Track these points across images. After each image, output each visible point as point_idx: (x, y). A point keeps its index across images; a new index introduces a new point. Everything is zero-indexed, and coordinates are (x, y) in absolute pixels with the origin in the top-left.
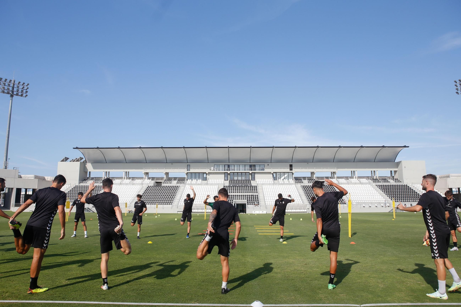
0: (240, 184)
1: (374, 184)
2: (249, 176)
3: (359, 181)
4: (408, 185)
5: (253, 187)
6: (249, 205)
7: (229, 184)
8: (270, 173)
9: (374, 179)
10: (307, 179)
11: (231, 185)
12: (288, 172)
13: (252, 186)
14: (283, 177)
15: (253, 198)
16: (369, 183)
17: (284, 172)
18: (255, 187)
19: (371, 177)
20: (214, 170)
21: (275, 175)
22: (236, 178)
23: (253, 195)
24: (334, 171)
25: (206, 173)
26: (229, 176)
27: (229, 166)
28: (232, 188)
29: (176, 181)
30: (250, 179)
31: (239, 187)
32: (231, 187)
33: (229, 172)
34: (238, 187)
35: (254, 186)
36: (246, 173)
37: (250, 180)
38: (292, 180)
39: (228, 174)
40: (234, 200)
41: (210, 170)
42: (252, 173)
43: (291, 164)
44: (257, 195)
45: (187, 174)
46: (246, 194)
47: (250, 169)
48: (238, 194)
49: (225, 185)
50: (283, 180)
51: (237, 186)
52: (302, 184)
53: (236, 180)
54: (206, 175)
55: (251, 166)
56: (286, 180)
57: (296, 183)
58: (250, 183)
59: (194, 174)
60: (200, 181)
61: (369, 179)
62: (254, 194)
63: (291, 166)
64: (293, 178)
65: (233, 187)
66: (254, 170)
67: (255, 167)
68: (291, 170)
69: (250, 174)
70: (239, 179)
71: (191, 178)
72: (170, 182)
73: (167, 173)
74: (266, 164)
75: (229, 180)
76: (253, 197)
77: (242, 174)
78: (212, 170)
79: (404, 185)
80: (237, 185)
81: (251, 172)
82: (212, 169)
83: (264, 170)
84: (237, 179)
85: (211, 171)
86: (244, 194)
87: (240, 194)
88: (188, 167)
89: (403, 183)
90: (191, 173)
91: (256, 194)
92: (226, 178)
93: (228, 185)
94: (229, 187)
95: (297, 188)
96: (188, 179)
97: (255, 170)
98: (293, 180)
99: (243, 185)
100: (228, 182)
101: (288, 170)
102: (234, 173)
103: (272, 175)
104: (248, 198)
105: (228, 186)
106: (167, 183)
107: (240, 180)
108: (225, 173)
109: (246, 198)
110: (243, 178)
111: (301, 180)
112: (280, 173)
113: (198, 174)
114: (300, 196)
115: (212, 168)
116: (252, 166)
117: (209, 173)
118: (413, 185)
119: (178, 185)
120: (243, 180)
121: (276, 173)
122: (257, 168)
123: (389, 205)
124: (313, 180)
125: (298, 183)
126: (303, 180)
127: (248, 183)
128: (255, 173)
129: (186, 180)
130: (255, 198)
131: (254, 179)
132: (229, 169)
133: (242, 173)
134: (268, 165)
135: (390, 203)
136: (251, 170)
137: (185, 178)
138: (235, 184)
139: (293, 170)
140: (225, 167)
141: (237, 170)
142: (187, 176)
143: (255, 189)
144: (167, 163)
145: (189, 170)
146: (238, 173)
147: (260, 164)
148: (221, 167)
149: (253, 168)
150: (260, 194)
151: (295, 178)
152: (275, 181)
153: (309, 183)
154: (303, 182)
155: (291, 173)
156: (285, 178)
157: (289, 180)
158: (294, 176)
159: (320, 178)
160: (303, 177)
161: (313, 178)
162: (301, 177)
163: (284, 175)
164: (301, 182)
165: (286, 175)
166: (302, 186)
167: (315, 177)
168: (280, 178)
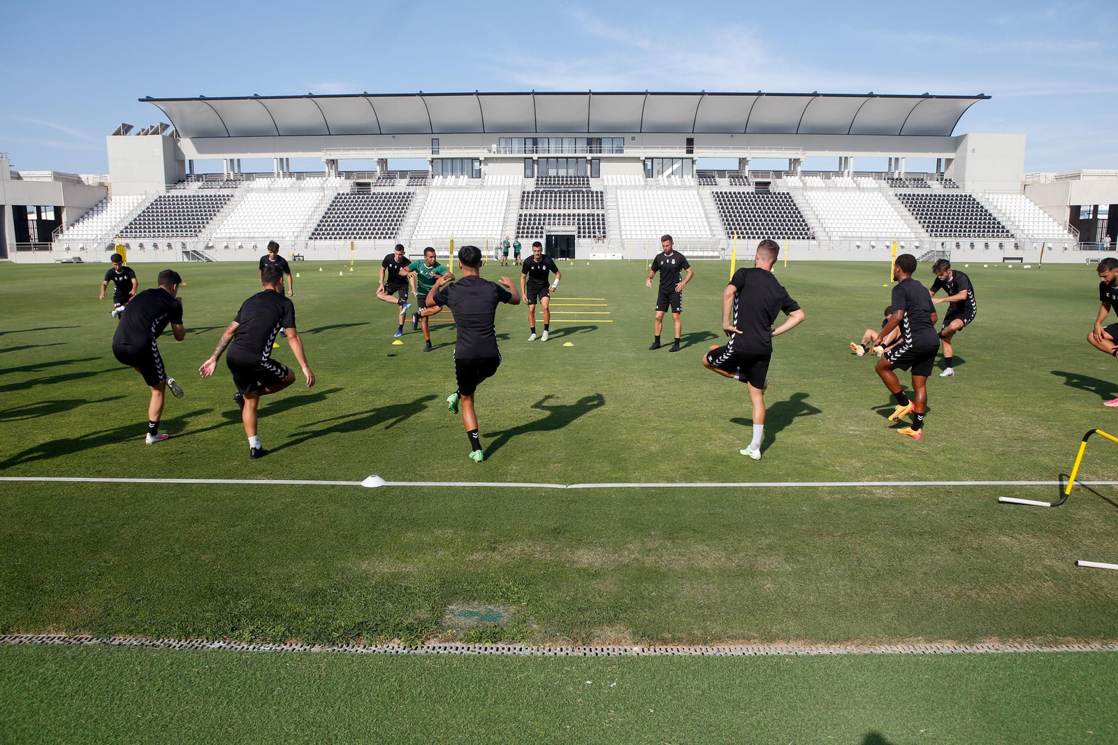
0: (563, 186)
1: (891, 192)
2: (586, 168)
3: (855, 182)
4: (974, 196)
5: (595, 195)
6: (582, 240)
7: (535, 186)
8: (637, 159)
9: (893, 179)
10: (727, 175)
11: (541, 190)
12: (682, 159)
13: (592, 193)
14: (669, 171)
15: (591, 222)
16: (880, 189)
17: (673, 158)
18: (599, 195)
19: (886, 173)
21: (649, 163)
22: (552, 172)
23: (593, 215)
24: (797, 156)
25: (478, 159)
26: (536, 166)
27: (535, 142)
28: (542, 196)
29: (406, 181)
30: (589, 174)
31: (560, 193)
32: (540, 195)
33: (535, 156)
34: (558, 195)
35: (597, 192)
36: (577, 158)
37: (587, 177)
38: (690, 176)
39: (534, 161)
40: (547, 227)
41: (490, 151)
42: (593, 158)
43: (690, 136)
44: (603, 215)
45: (432, 161)
46: (576, 212)
47: (588, 149)
48: (557, 212)
49: (526, 190)
50: (669, 176)
51: (555, 193)
52: (715, 189)
53: (554, 177)
54: (480, 165)
55: (590, 141)
56: (677, 177)
57: (700, 185)
58: (588, 184)
59: (449, 161)
60: (464, 180)
61: (879, 178)
62: (596, 212)
63: (690, 142)
64: (695, 173)
65: (544, 195)
66: (598, 151)
67: (601, 144)
68: (691, 152)
69: (589, 162)
70: (560, 175)
71: (443, 173)
72: (391, 184)
73: (383, 159)
74: (628, 137)
75: (536, 177)
76: (593, 220)
77: (567, 162)
78: (494, 152)
79: (963, 194)
80: (556, 190)
81: (589, 156)
82: (494, 150)
83: (622, 151)
84: (555, 175)
85: (492, 155)
86: (572, 212)
87: (562, 212)
88: (435, 145)
89: (964, 190)
90: (442, 159)
91: (600, 212)
92: (529, 172)
93: (534, 190)
94: (535, 195)
95: (701, 199)
96: (436, 175)
97: (600, 152)
98: (692, 177)
99: (570, 190)
100: (533, 181)
101: (682, 153)
102: (547, 158)
103: (641, 165)
104: (581, 222)
105: (533, 193)
106: (382, 184)
107: (562, 177)
108: (525, 158)
109: (576, 222)
110: (572, 172)
111: (713, 177)
112: (663, 158)
113: (459, 162)
114: (708, 218)
115: (494, 146)
116: (594, 142)
117: (488, 160)
118: (987, 196)
119: (411, 189)
120: (571, 177)
121: (652, 159)
122: (606, 146)
123: (918, 245)
124: (741, 178)
125: (704, 185)
126: (717, 179)
127: (583, 184)
128: (599, 159)
129: (431, 176)
130: (596, 222)
131: (596, 173)
132: (535, 149)
133: (567, 158)
134: (633, 139)
135: (922, 239)
136: (591, 152)
137: (427, 172)
138: (550, 188)
139: (694, 151)
140: (525, 145)
141: (556, 151)
142: (432, 166)
143: (600, 199)
144: (381, 134)
145: (435, 151)
146: (557, 160)
147: (612, 135)
148: (516, 145)
149: (594, 147)
150: (609, 211)
151: (697, 173)
152: (649, 180)
153: (732, 185)
154: (718, 183)
155: (688, 160)
156: (673, 173)
157: (683, 177)
158: (696, 167)
159: (758, 173)
160: (717, 171)
161: (742, 172)
162: (715, 171)
163: (672, 164)
164: (714, 183)
165: (677, 165)
166: (715, 193)
167: (749, 171)
168: (662, 172)
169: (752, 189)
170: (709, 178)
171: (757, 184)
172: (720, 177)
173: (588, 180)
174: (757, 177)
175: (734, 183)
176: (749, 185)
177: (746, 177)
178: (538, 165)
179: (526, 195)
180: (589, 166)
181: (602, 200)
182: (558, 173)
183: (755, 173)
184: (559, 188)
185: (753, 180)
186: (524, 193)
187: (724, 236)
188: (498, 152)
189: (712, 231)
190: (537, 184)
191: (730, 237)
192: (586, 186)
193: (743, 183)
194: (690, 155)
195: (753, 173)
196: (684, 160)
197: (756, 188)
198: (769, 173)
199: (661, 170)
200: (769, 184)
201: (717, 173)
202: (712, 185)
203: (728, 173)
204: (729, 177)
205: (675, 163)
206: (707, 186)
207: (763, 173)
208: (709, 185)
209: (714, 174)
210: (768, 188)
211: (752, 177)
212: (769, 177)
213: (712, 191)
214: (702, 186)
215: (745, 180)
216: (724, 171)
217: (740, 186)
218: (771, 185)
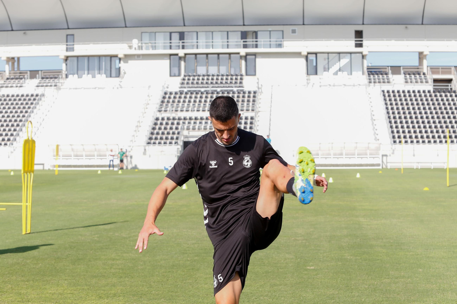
0: (212, 85)
2: (240, 65)
5: (246, 95)
7: (180, 86)
8: (298, 54)
10: (402, 71)
11: (185, 90)
12: (351, 53)
13: (244, 93)
14: (335, 68)
17: (339, 53)
18: (252, 95)
20: (139, 47)
21: (312, 57)
22: (201, 70)
25: (116, 56)
26: (183, 63)
27: (182, 35)
28: (185, 97)
29: (36, 81)
30: (243, 72)
31: (207, 93)
32: (183, 96)
33: (181, 53)
34: (204, 96)
35: (249, 92)
36: (230, 54)
37: (242, 75)
38: (361, 73)
39: (180, 58)
41: (130, 47)
42: (247, 54)
43: (359, 28)
44: (252, 118)
45: (67, 59)
47: (242, 43)
49: (169, 90)
50: (336, 73)
51: (202, 93)
52: (386, 87)
53: (204, 76)
54: (120, 63)
55: (244, 35)
56: (345, 73)
57: (370, 82)
58: (241, 83)
59: (86, 59)
60: (101, 79)
62: (245, 114)
63: (359, 34)
64: (365, 69)
65: (188, 96)
66: (254, 46)
67: (256, 38)
68: (359, 45)
69: (243, 58)
70: (211, 72)
71: (78, 71)
72: (19, 85)
73: (13, 58)
74: (287, 29)
75: (182, 76)
77: (218, 58)
78: (135, 49)
80: (203, 90)
81: (243, 52)
82: (136, 46)
83: (280, 46)
84: (205, 73)
85: (132, 52)
88: (70, 39)
90: (78, 57)
91: (249, 114)
92: (175, 70)
93: (178, 90)
94: (178, 96)
95: (369, 98)
96: (71, 74)
97: (257, 46)
98: (363, 74)
100: (178, 80)
101: (349, 45)
102: (196, 54)
103: (303, 60)
105: (176, 93)
106: (14, 85)
107: (213, 75)
108: (171, 55)
110: (223, 70)
111: (386, 74)
112: (328, 53)
113: (96, 60)
115: (135, 42)
116: (250, 36)
117: (128, 57)
119: (40, 91)
120: (223, 75)
121: (316, 54)
122: (262, 40)
124: (419, 74)
125: (375, 82)
126: (390, 76)
127: (236, 83)
128: (255, 55)
129: (64, 76)
131: (251, 71)
132: (181, 44)
133: (218, 54)
134: (294, 31)
136: (245, 46)
137: (60, 71)
138: (197, 87)
139: (364, 45)
140: (171, 39)
141: (207, 47)
142: (66, 65)
143: (251, 99)
144: (12, 30)
145: (70, 48)
146: (207, 56)
147: (270, 28)
148: (161, 40)
149: (250, 41)
150: (259, 114)
151: (368, 69)
152: (313, 77)
153: (406, 82)
154: (391, 80)
155: (358, 54)
156: (340, 70)
157: (351, 74)
158: (366, 63)
159: (439, 68)
160: (391, 67)
161: (421, 69)
162: (388, 66)
163: (340, 61)
164: (386, 81)
165: (345, 61)
166: (386, 92)
167: (428, 66)
168: (328, 69)
169: (429, 87)
170: (414, 74)
171: (435, 81)
172: (393, 73)
173: (241, 79)
174: (438, 73)
175: (409, 81)
176: (427, 82)
177: (424, 74)
178: (185, 61)
179: (167, 96)
180: (243, 62)
181: (254, 101)
182: (207, 71)
183: (434, 69)
184: (208, 87)
185: (431, 77)
186: (166, 93)
188: (140, 48)
189: (376, 135)
190: (183, 83)
191: (396, 142)
192: (238, 85)
193: (419, 81)
194: (359, 49)
195: (431, 68)
196: (353, 55)
197: (434, 86)
198: (451, 69)
199: (327, 67)
200: (450, 81)
201: (391, 69)
202: (384, 82)
203: (403, 69)
204: (405, 74)
205: (342, 59)
206: (377, 84)
207: (442, 69)
208: (379, 82)
209: (387, 70)
210: (448, 86)
211: (431, 73)
212: (450, 73)
213: (383, 89)
214: (372, 84)
215: (423, 76)
216: (400, 67)
217: (416, 84)
218: (452, 82)
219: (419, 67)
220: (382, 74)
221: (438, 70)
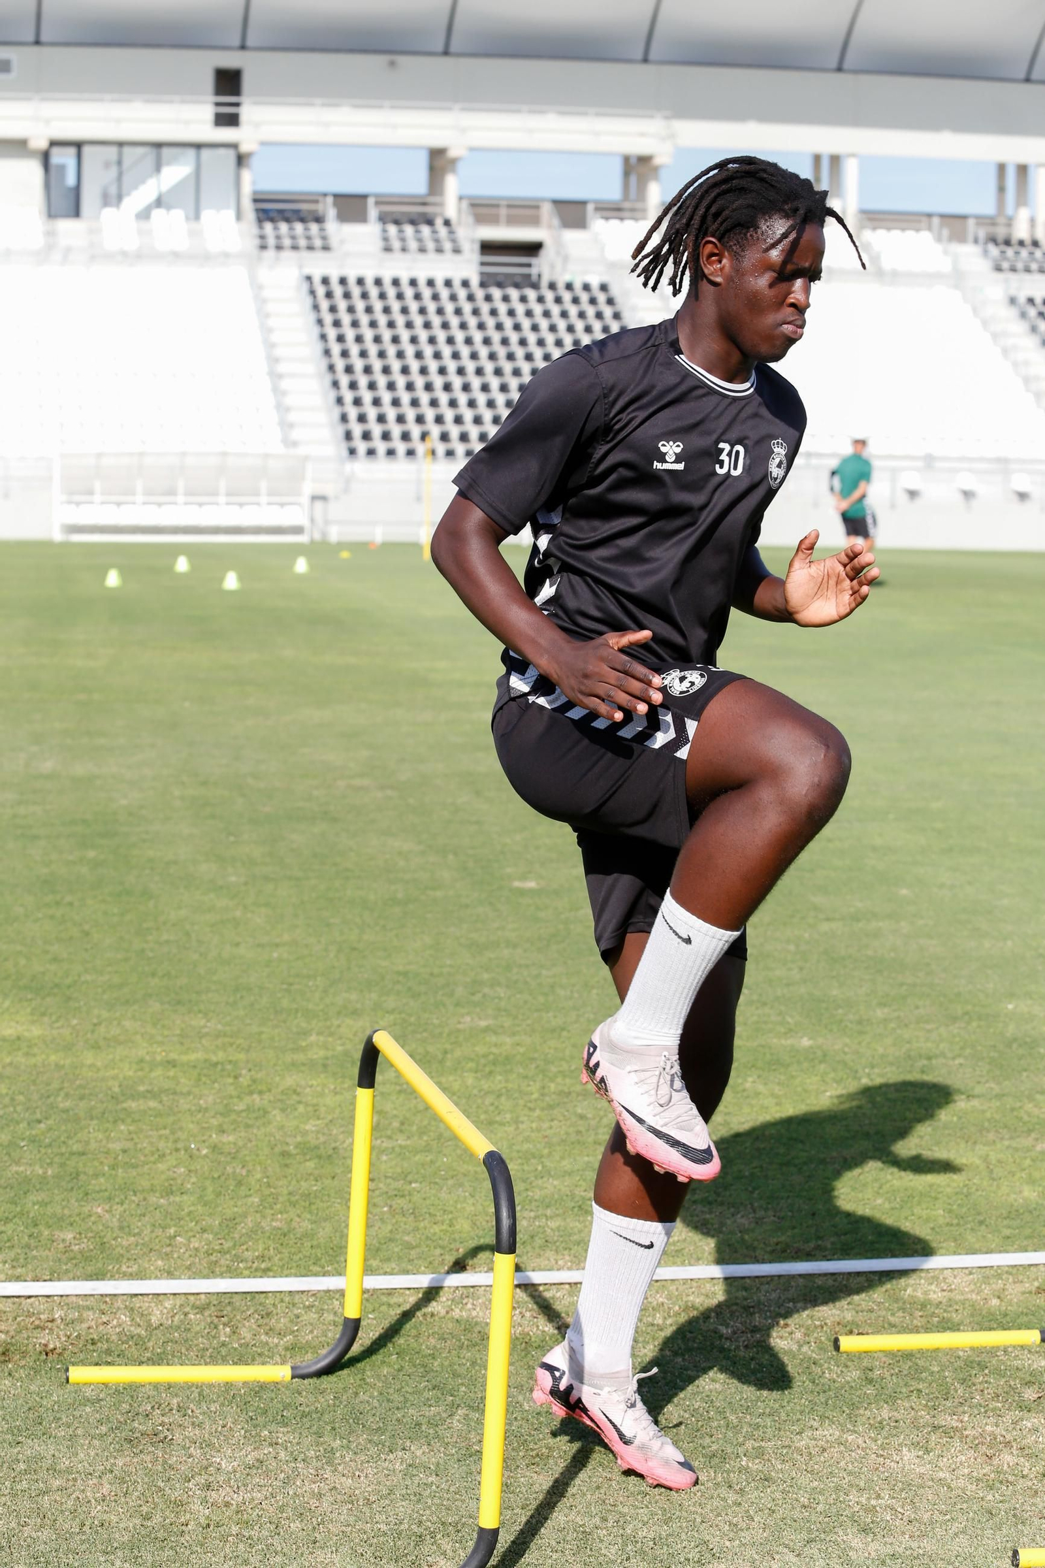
1: (996, 288)
8: (16, 146)
9: (1007, 243)
10: (373, 212)
12: (198, 146)
16: (957, 278)
17: (158, 145)
19: (990, 221)
21: (64, 158)
24: (638, 147)
38: (231, 213)
43: (229, 60)
50: (144, 215)
52: (320, 266)
56: (178, 215)
57: (263, 247)
61: (959, 237)
63: (229, 82)
64: (247, 202)
68: (228, 120)
95: (260, 303)
98: (239, 216)
101: (197, 123)
103: (34, 169)
111: (319, 220)
112: (121, 144)
114: (276, 377)
121: (78, 145)
124: (430, 222)
125: (279, 248)
126: (332, 226)
139: (244, 118)
151: (256, 201)
152: (66, 226)
153: (388, 249)
154: (334, 242)
155: (222, 151)
156: (159, 203)
157: (197, 217)
158: (249, 182)
159: (497, 206)
160: (337, 196)
161: (434, 204)
162: (325, 195)
163: (158, 168)
164: (318, 243)
165: (176, 172)
166: (317, 280)
167: (461, 198)
168: (120, 198)
169: (467, 267)
170: (413, 222)
171: (488, 247)
172: (343, 217)
174: (493, 220)
175: (396, 244)
176: (457, 251)
177: (447, 223)
183: (482, 209)
185: (471, 234)
187: (333, 446)
189: (286, 426)
191: (352, 452)
193: (431, 246)
194: (226, 134)
195: (473, 205)
196: (206, 154)
197: (483, 264)
198: (537, 207)
199: (113, 190)
200: (533, 249)
201: (335, 204)
202: (310, 248)
203: (377, 203)
204: (383, 219)
205: (169, 164)
206: (287, 254)
207: (509, 206)
208: (295, 248)
209: (320, 207)
210: (529, 265)
211: (470, 219)
212: (535, 221)
213: (307, 271)
214: (270, 253)
215: (443, 231)
216: (364, 197)
217: (421, 257)
218: (543, 253)
219: (431, 199)
220: (302, 220)
221: (493, 211)
